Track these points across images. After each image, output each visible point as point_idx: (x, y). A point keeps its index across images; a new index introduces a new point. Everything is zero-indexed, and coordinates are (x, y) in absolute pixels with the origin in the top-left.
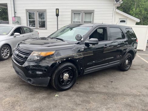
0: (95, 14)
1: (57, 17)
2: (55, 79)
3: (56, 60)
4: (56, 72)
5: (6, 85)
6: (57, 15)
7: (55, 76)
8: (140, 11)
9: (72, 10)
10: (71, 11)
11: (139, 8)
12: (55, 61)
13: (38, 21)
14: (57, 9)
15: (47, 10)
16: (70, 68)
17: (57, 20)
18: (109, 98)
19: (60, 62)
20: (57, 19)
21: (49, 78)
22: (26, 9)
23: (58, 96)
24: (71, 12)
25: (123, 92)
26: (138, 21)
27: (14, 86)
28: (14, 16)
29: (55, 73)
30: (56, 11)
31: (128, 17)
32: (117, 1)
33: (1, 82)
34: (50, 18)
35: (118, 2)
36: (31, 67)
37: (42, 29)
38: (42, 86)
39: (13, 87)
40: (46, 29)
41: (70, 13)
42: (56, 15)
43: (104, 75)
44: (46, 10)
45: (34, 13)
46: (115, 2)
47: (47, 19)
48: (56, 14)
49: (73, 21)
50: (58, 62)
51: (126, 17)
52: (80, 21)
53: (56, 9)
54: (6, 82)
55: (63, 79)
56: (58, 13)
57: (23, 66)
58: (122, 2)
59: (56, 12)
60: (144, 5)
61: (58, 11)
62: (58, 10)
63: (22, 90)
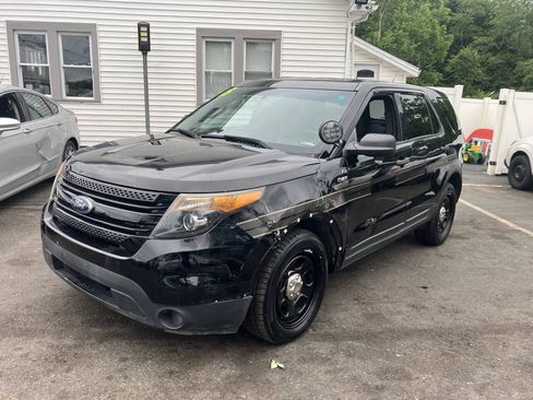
0: (283, 46)
1: (145, 54)
2: (265, 302)
3: (274, 226)
4: (270, 270)
5: (36, 346)
6: (145, 48)
7: (267, 290)
8: (396, 41)
9: (198, 30)
10: (194, 32)
11: (393, 30)
12: (270, 229)
13: (62, 71)
14: (144, 26)
15: (101, 28)
16: (309, 251)
17: (145, 67)
18: (455, 348)
19: (286, 231)
20: (145, 62)
21: (248, 298)
22: (7, 22)
23: (281, 366)
24: (194, 38)
25: (484, 321)
26: (415, 72)
27: (75, 346)
29: (268, 276)
30: (139, 32)
31: (381, 61)
32: (359, 4)
33: (5, 335)
34: (113, 60)
35: (364, 6)
36: (162, 264)
37: (82, 102)
38: (216, 332)
39: (75, 351)
40: (98, 101)
41: (191, 42)
42: (137, 47)
43: (384, 267)
44: (95, 25)
45: (44, 36)
46: (354, 7)
47: (101, 64)
48: (137, 42)
49: (204, 70)
50: (278, 230)
51: (376, 58)
52: (232, 71)
53: (139, 26)
54: (27, 333)
55: (286, 297)
56: (146, 40)
57: (136, 257)
58: (376, 8)
59: (140, 37)
60: (407, 20)
61: (148, 32)
62: (148, 26)
63: (124, 360)
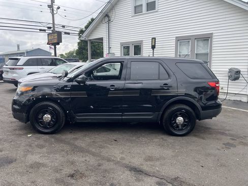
0: (214, 40)
1: (153, 50)
6: (153, 47)
10: (175, 38)
15: (144, 42)
16: (51, 108)
19: (34, 99)
20: (153, 53)
22: (120, 43)
24: (175, 41)
28: (108, 52)
41: (173, 43)
42: (151, 47)
44: (142, 41)
45: (129, 46)
49: (178, 54)
52: (190, 53)
53: (152, 39)
59: (152, 43)
61: (155, 41)
62: (155, 39)
